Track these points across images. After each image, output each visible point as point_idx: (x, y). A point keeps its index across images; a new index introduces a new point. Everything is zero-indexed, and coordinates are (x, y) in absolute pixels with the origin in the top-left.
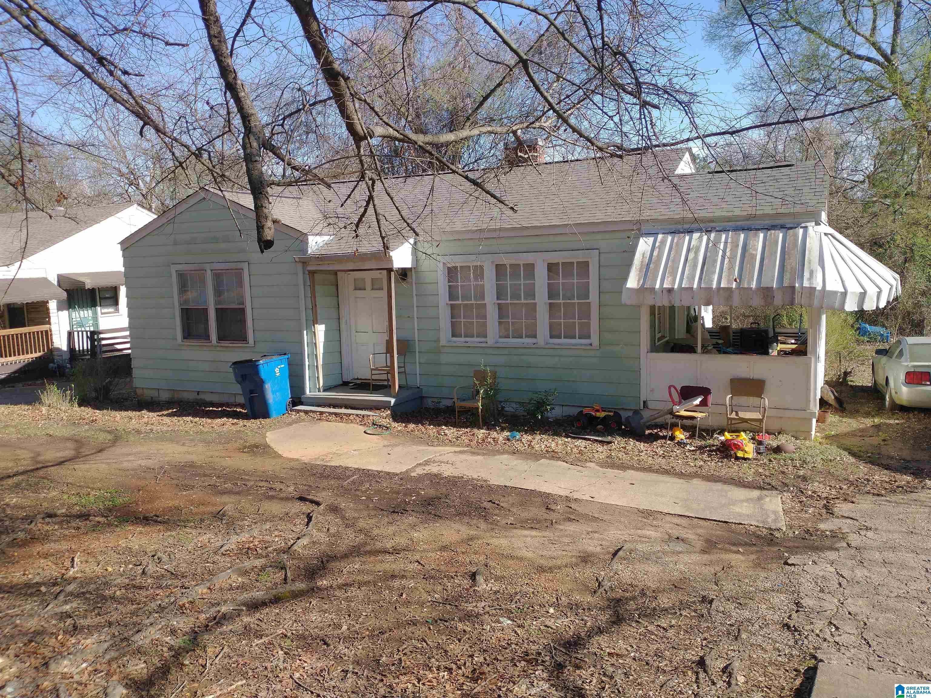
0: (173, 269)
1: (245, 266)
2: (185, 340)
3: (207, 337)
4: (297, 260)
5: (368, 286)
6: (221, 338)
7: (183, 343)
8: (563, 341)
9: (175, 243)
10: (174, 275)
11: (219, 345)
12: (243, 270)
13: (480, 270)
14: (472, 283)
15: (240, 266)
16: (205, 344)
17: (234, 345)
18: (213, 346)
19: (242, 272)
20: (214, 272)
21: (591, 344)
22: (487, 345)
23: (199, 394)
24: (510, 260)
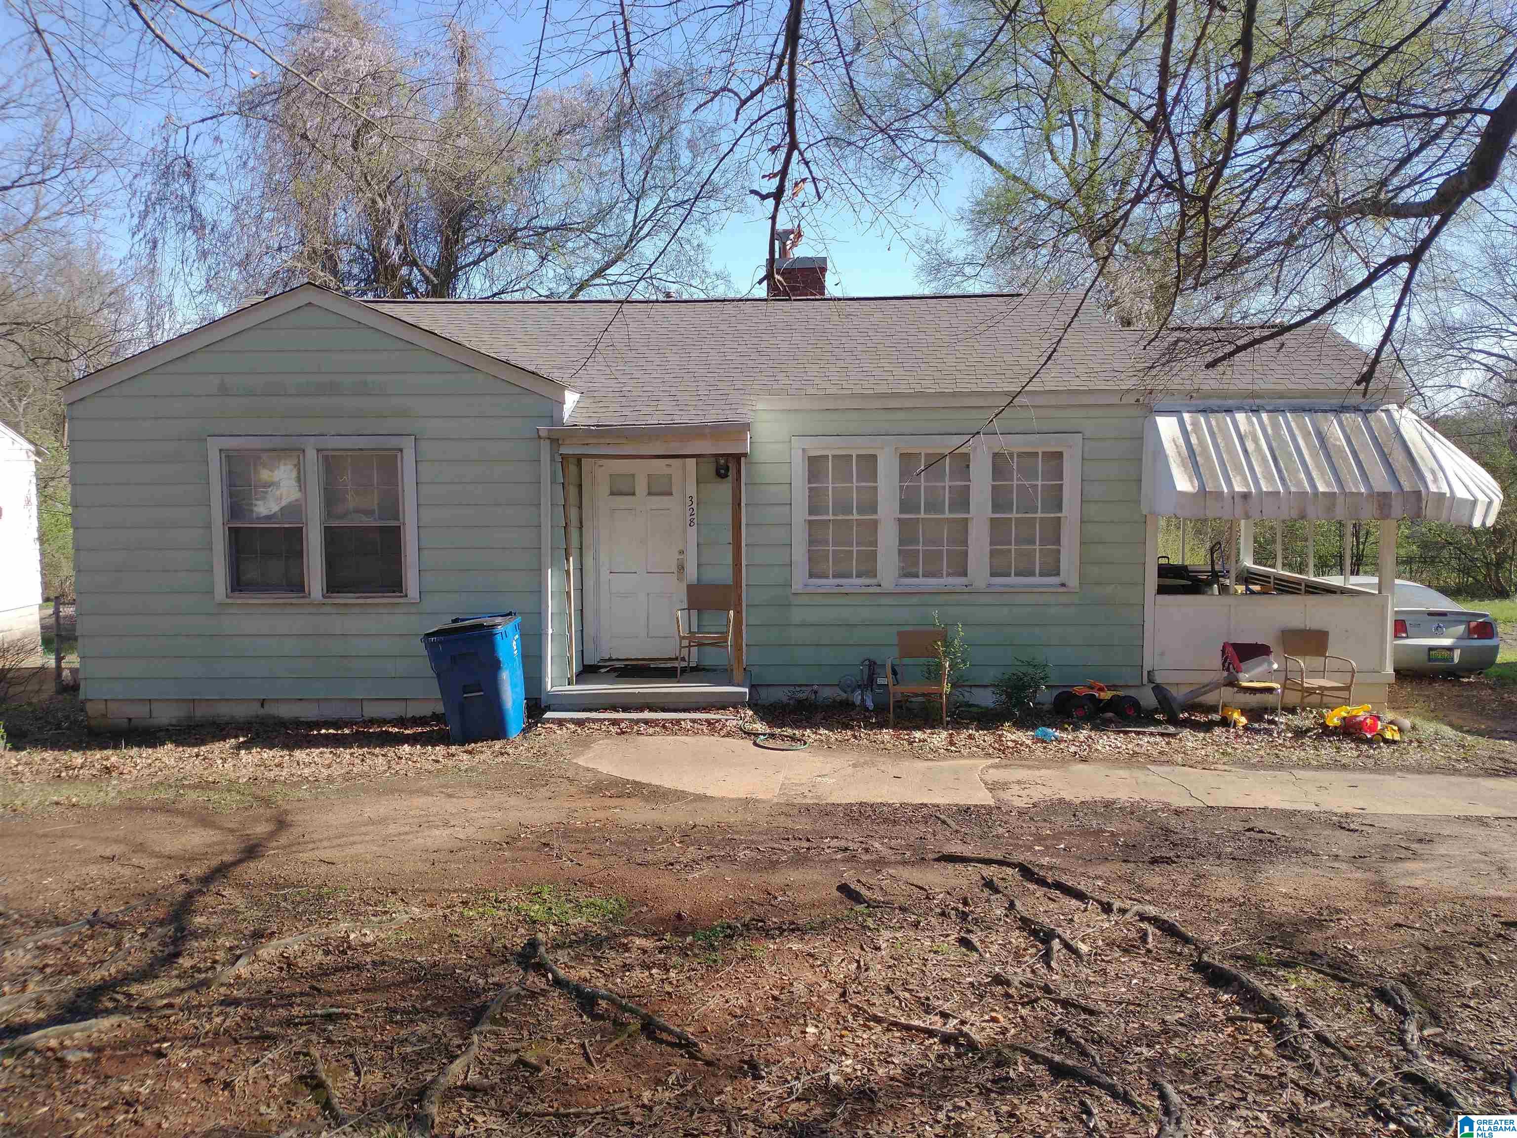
0: (214, 447)
1: (408, 445)
2: (237, 594)
3: (298, 586)
4: (543, 434)
5: (641, 487)
6: (333, 586)
7: (230, 601)
8: (1013, 580)
9: (224, 391)
10: (214, 457)
11: (329, 601)
12: (401, 450)
13: (869, 462)
14: (855, 484)
15: (393, 442)
16: (294, 601)
17: (369, 601)
18: (311, 604)
19: (399, 455)
20: (326, 453)
21: (1063, 585)
22: (878, 590)
23: (266, 706)
24: (925, 447)
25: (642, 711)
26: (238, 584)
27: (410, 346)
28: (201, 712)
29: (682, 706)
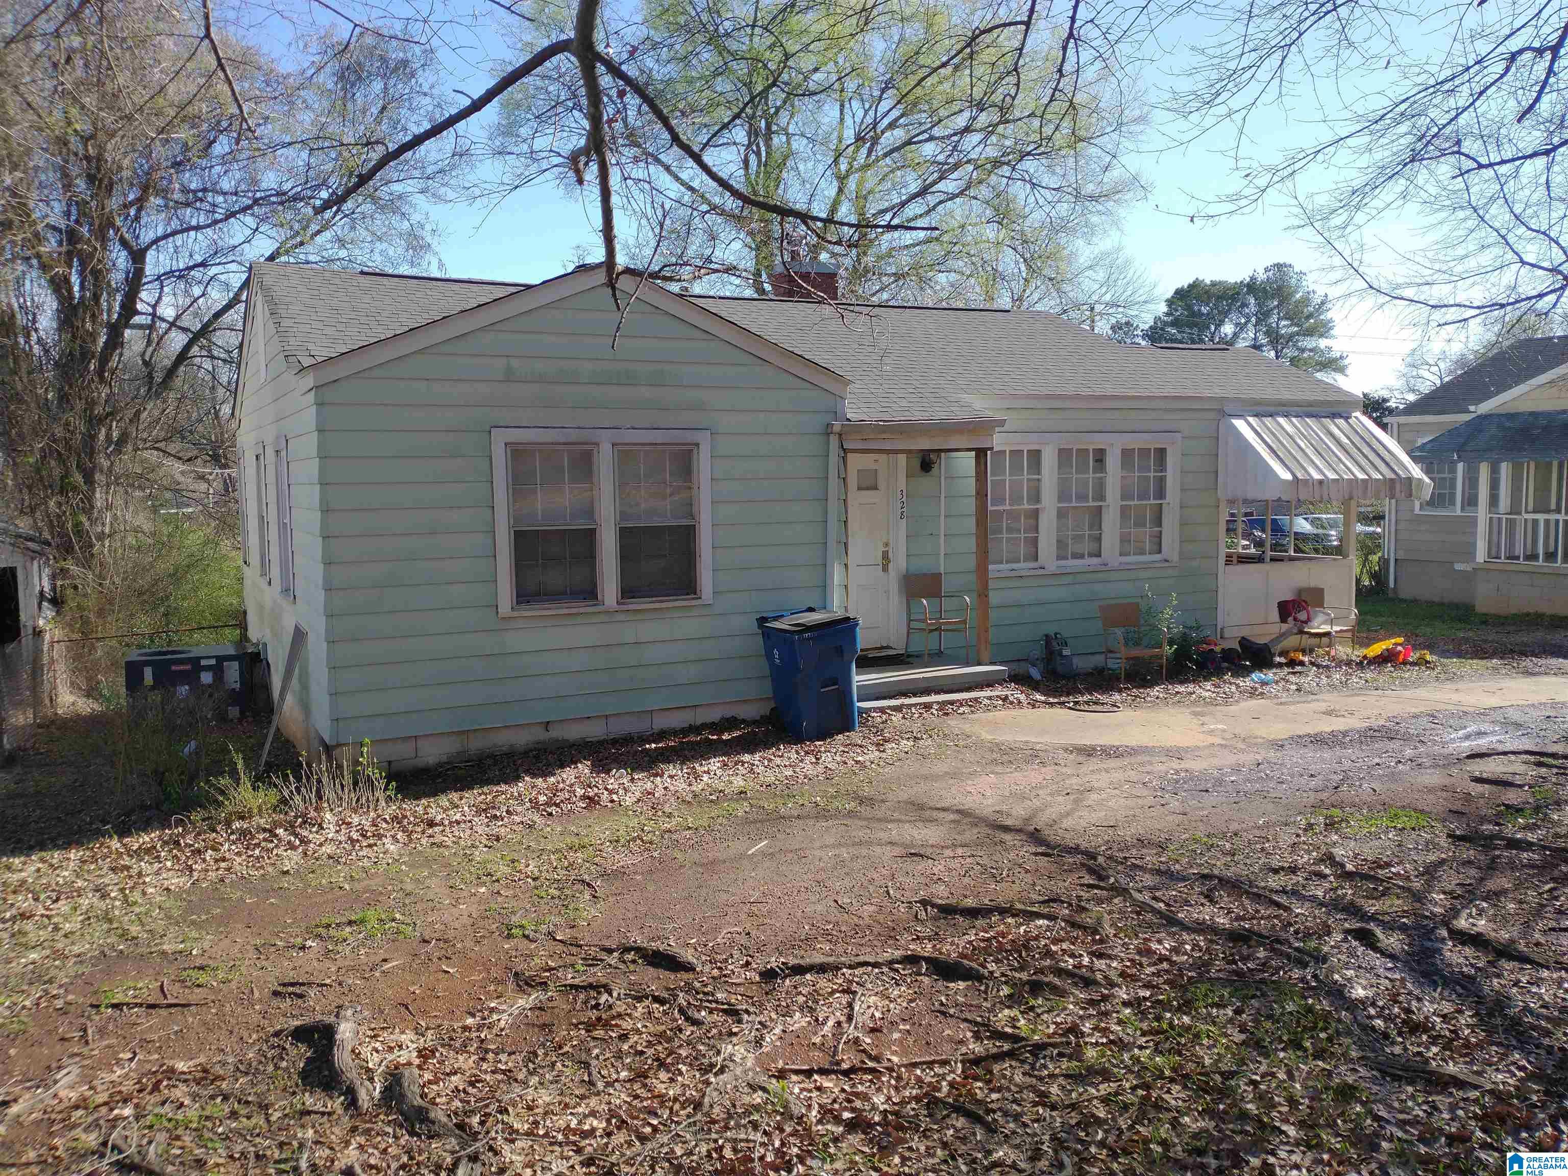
0: (499, 438)
1: (704, 438)
2: (523, 606)
3: (591, 594)
4: (836, 429)
6: (628, 592)
7: (516, 614)
8: (1133, 558)
9: (509, 377)
10: (499, 451)
11: (625, 607)
12: (697, 445)
13: (1035, 456)
14: (1026, 476)
15: (689, 437)
16: (582, 610)
17: (664, 605)
18: (607, 612)
19: (695, 451)
20: (620, 448)
21: (1166, 561)
22: (1041, 572)
23: (550, 727)
24: (1076, 443)
25: (929, 694)
26: (524, 596)
27: (705, 336)
28: (476, 744)
29: (955, 687)
